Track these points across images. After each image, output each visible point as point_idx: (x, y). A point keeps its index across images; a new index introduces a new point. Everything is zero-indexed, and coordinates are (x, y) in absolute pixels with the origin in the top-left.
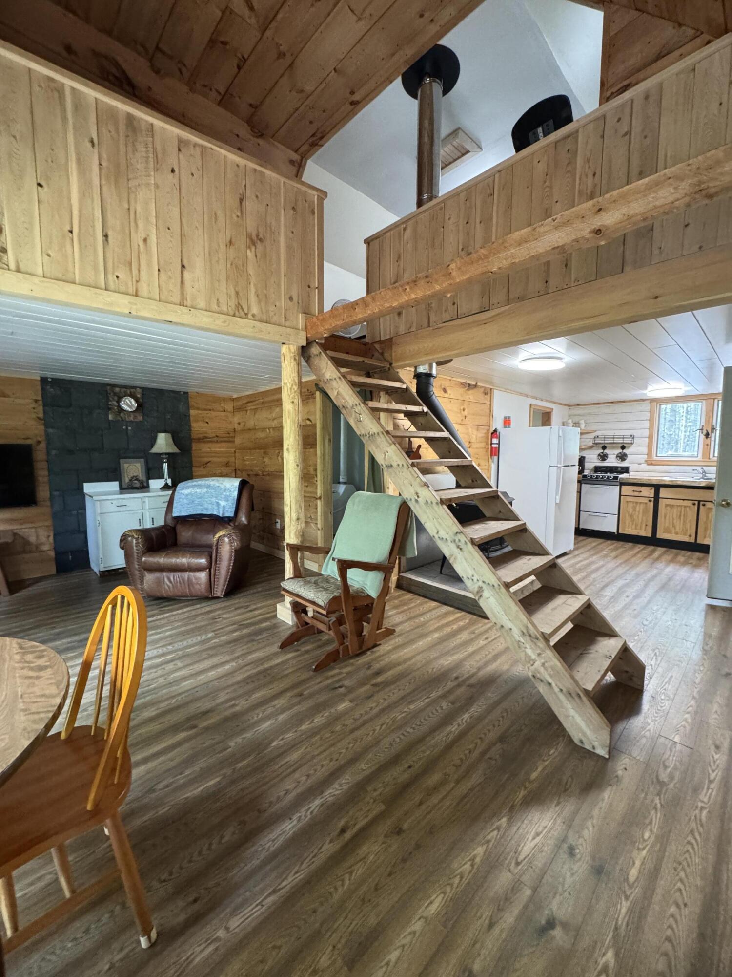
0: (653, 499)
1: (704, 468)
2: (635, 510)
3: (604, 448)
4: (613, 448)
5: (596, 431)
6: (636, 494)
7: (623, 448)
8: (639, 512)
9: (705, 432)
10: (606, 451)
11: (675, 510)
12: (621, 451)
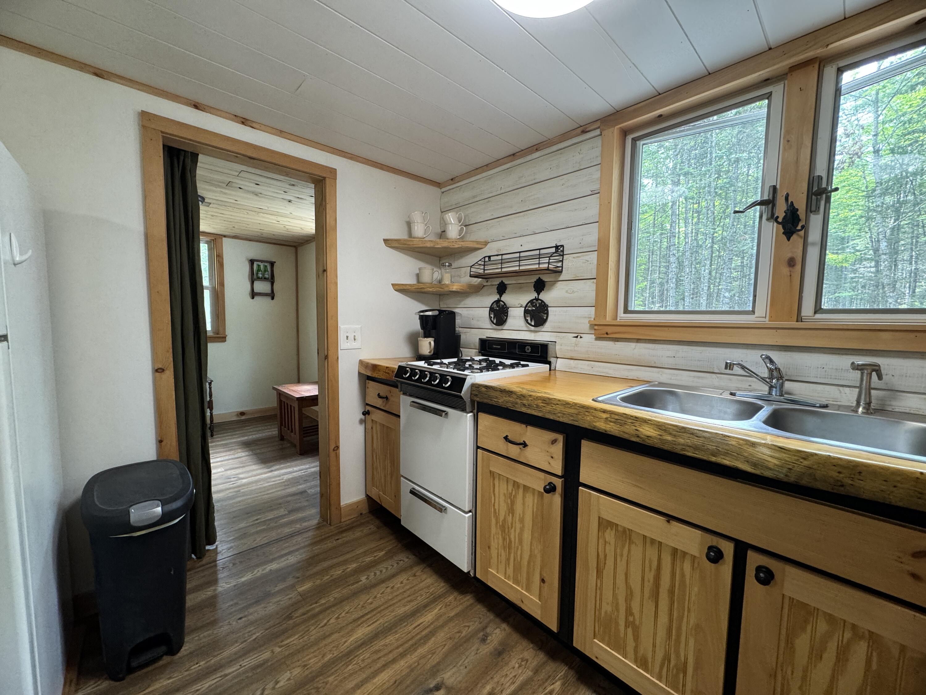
0: (558, 483)
1: (774, 355)
2: (511, 510)
3: (502, 289)
4: (520, 288)
5: (486, 243)
6: (513, 451)
7: (540, 286)
8: (522, 521)
9: (781, 211)
10: (507, 298)
11: (637, 551)
12: (534, 295)
